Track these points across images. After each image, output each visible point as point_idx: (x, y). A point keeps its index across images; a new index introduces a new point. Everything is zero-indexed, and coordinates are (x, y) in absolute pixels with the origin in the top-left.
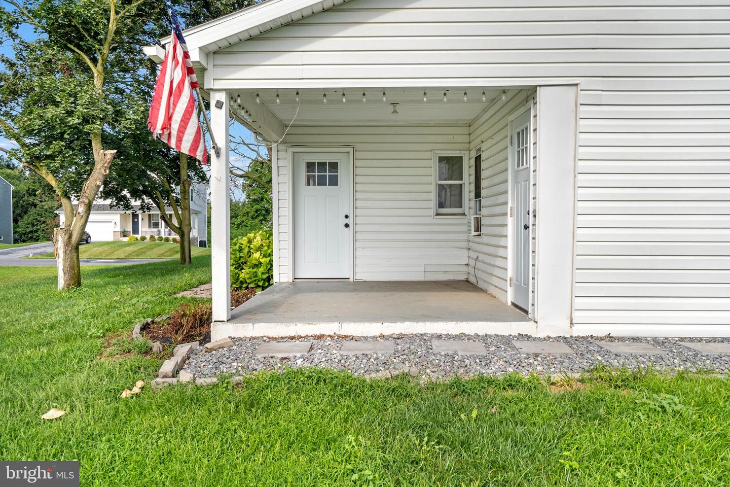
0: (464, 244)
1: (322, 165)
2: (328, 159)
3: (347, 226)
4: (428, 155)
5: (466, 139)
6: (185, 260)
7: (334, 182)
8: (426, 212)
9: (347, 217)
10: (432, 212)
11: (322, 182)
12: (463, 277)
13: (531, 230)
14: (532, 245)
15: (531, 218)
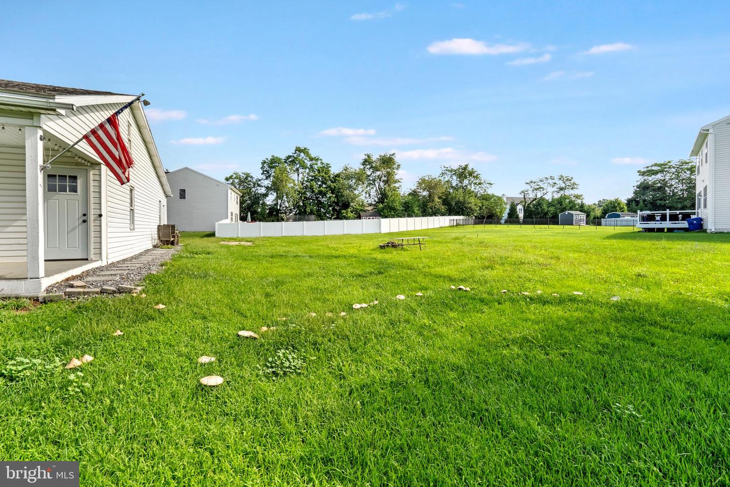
13: (92, 223)
14: (92, 229)
15: (92, 217)
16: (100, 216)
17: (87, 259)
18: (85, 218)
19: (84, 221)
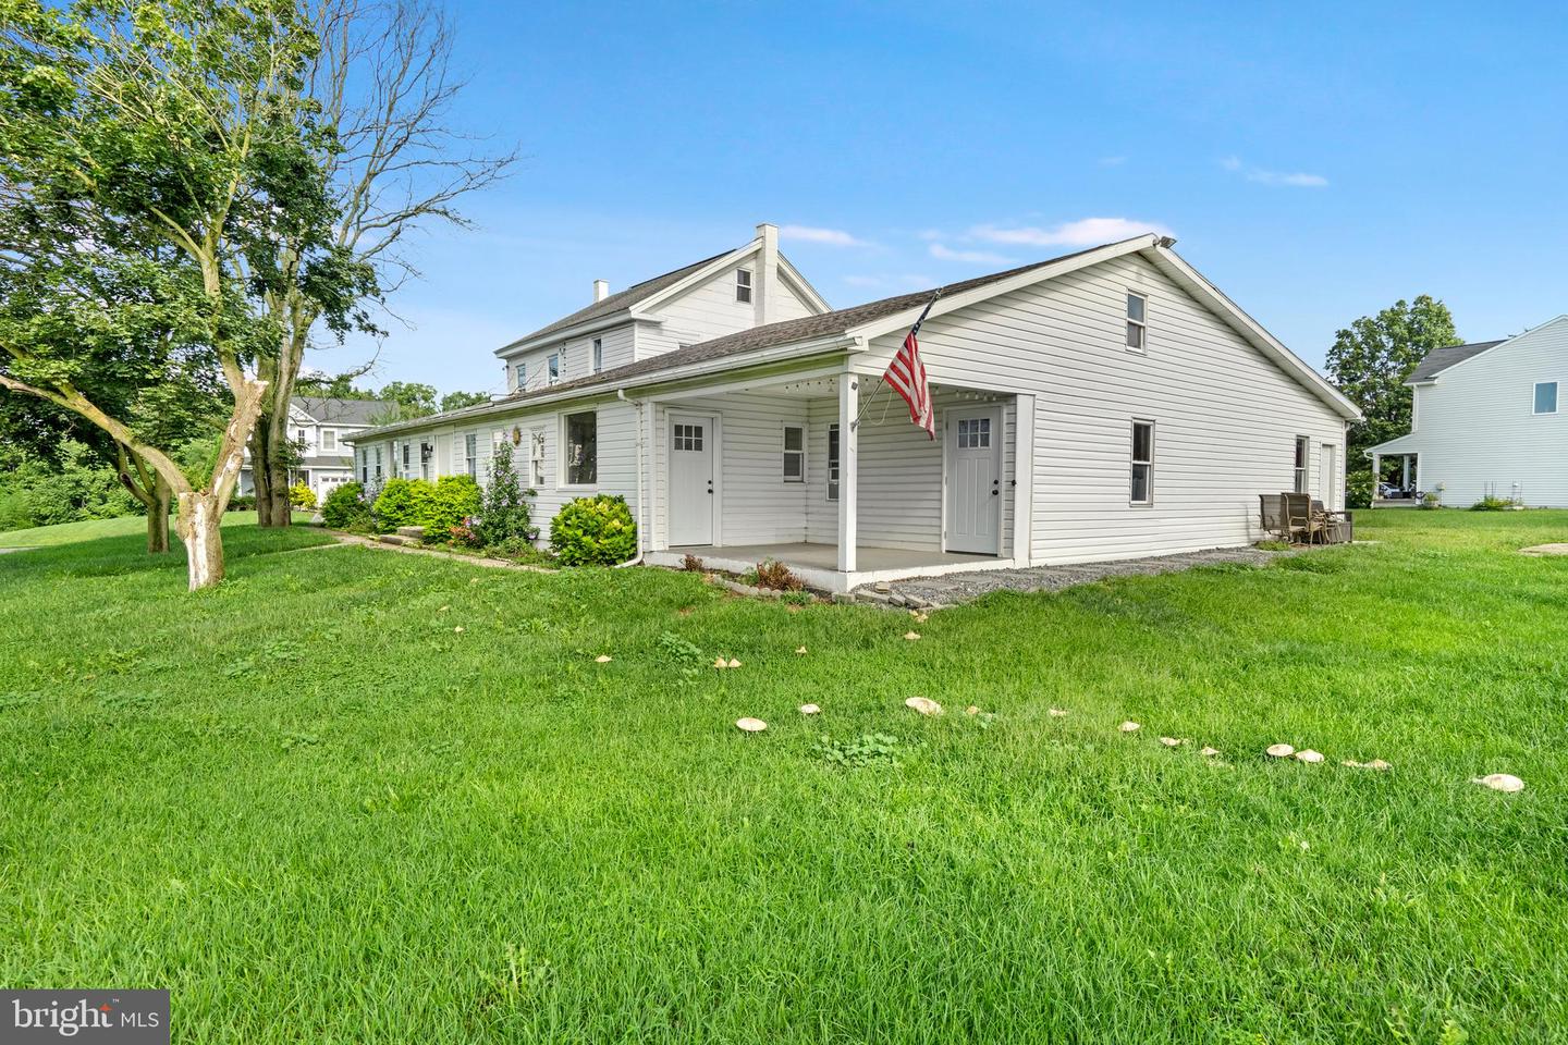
0: (803, 509)
1: (688, 428)
2: (693, 423)
3: (710, 491)
4: (778, 425)
5: (806, 412)
6: (161, 546)
7: (699, 446)
8: (774, 479)
9: (710, 482)
10: (782, 479)
11: (688, 447)
12: (802, 540)
13: (1003, 495)
14: (1004, 505)
15: (1004, 486)
16: (1014, 483)
17: (996, 555)
18: (995, 488)
19: (995, 493)
